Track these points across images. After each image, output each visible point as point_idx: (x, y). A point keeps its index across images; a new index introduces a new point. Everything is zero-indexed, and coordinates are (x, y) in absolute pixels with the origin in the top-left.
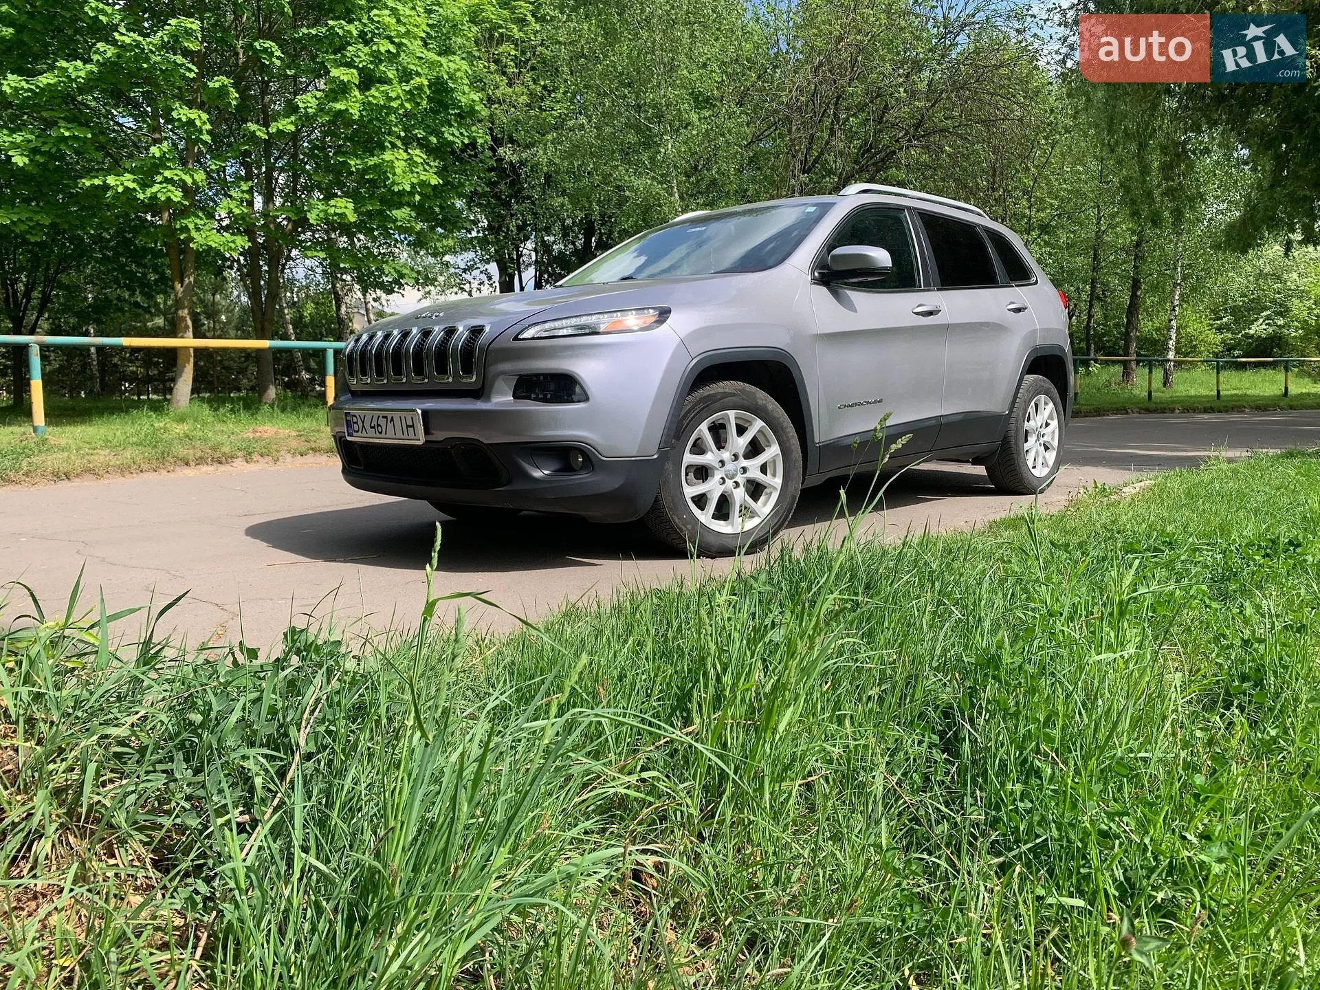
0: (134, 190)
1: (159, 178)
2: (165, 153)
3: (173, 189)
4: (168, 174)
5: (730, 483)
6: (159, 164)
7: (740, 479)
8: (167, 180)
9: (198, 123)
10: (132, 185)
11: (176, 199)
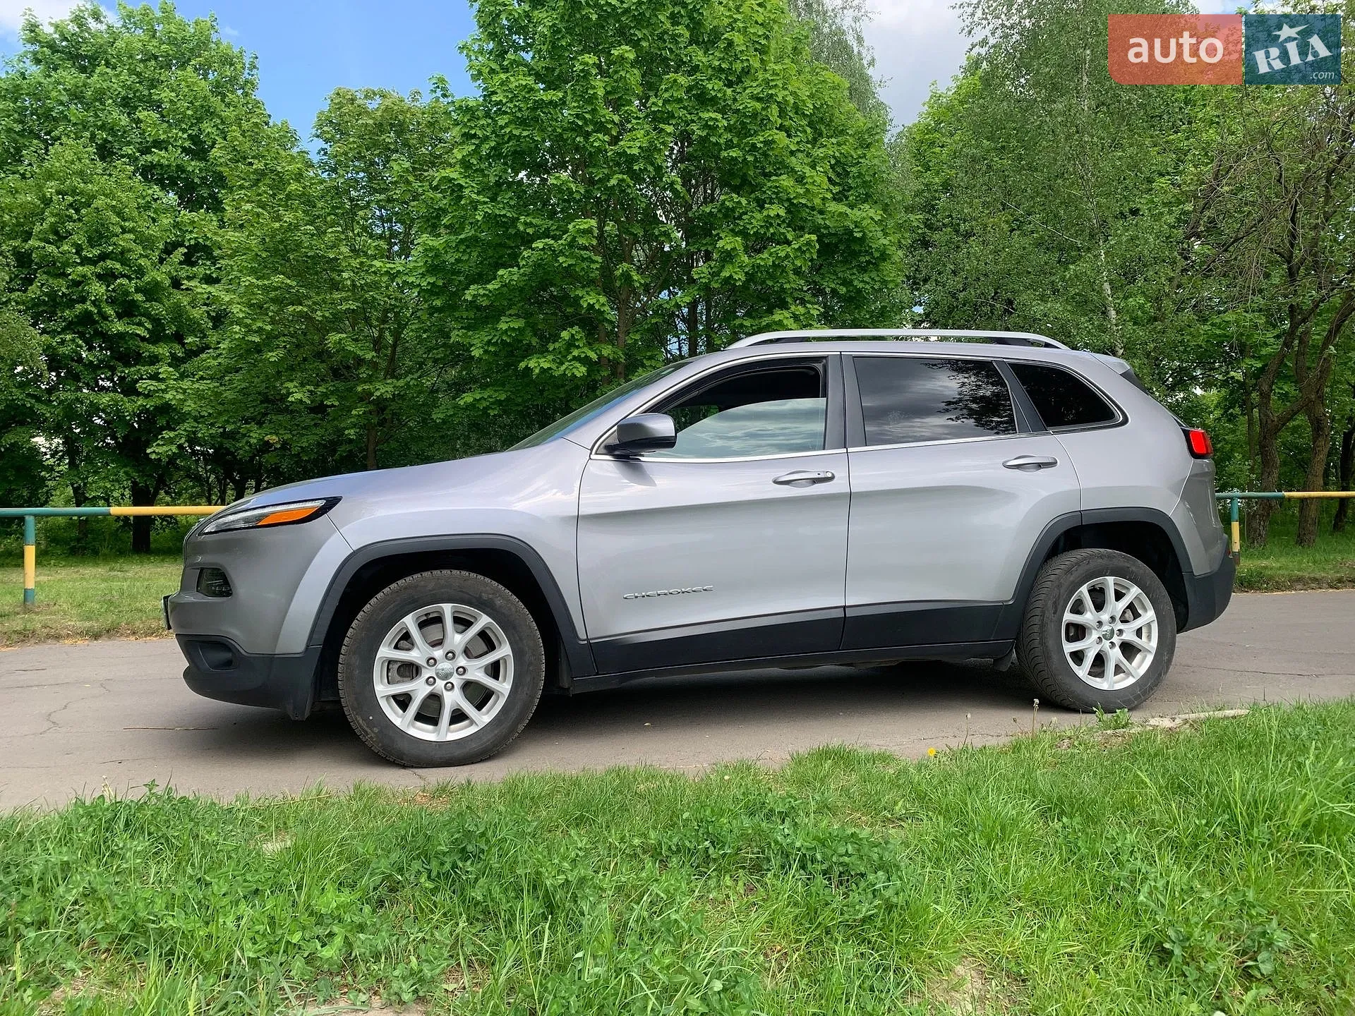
0: (550, 369)
1: (570, 357)
2: (573, 335)
3: (578, 365)
4: (576, 353)
5: (440, 684)
6: (571, 344)
7: (456, 680)
8: (575, 358)
9: (597, 307)
10: (546, 366)
11: (578, 375)
